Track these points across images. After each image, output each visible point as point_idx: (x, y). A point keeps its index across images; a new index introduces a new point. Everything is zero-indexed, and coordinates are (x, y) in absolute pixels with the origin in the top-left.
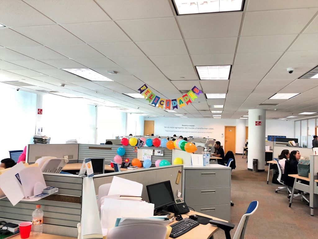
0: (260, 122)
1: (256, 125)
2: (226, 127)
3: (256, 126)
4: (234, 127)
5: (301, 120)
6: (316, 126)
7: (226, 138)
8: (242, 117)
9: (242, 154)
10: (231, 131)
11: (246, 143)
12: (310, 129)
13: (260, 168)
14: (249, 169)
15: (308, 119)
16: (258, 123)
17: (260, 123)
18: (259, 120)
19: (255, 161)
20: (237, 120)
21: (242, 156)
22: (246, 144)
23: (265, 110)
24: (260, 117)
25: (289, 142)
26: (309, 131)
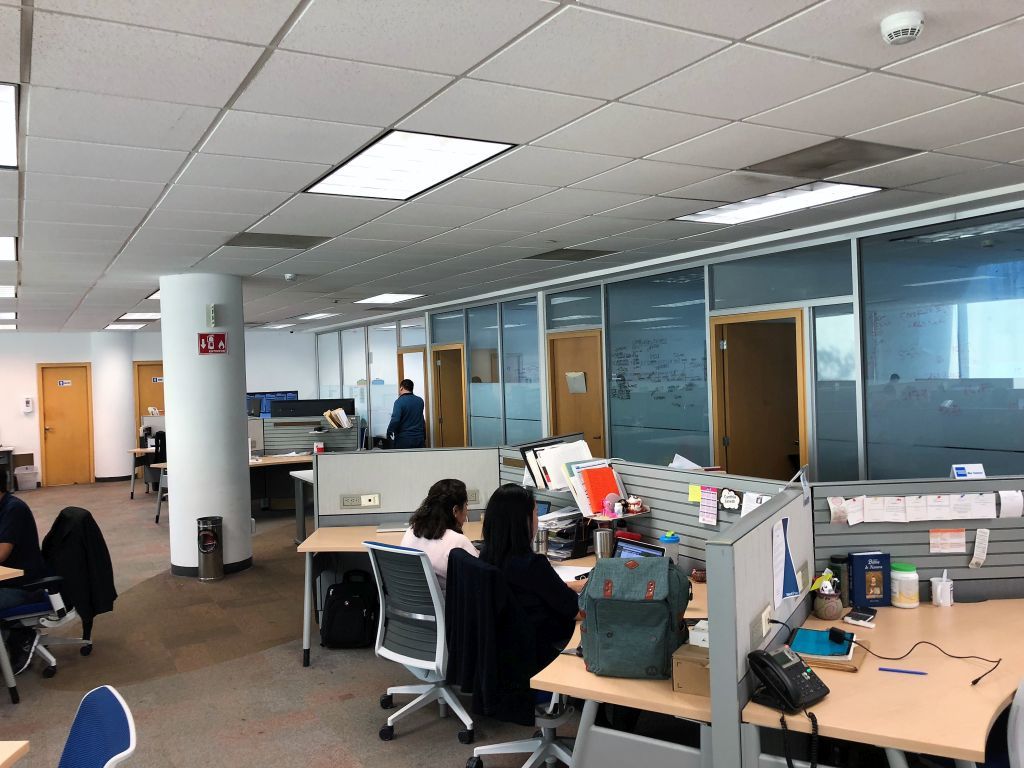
0: (219, 338)
1: (204, 351)
2: (44, 369)
3: (206, 357)
4: (84, 368)
5: (340, 330)
6: (399, 346)
7: (45, 416)
8: (118, 321)
9: (128, 478)
10: (68, 383)
11: (142, 434)
12: (375, 358)
13: (232, 554)
14: (179, 571)
15: (366, 325)
16: (211, 344)
17: (221, 344)
18: (217, 324)
19: (210, 526)
20: (95, 336)
21: (127, 489)
22: (141, 438)
23: (241, 281)
24: (218, 314)
25: (327, 414)
26: (371, 365)
